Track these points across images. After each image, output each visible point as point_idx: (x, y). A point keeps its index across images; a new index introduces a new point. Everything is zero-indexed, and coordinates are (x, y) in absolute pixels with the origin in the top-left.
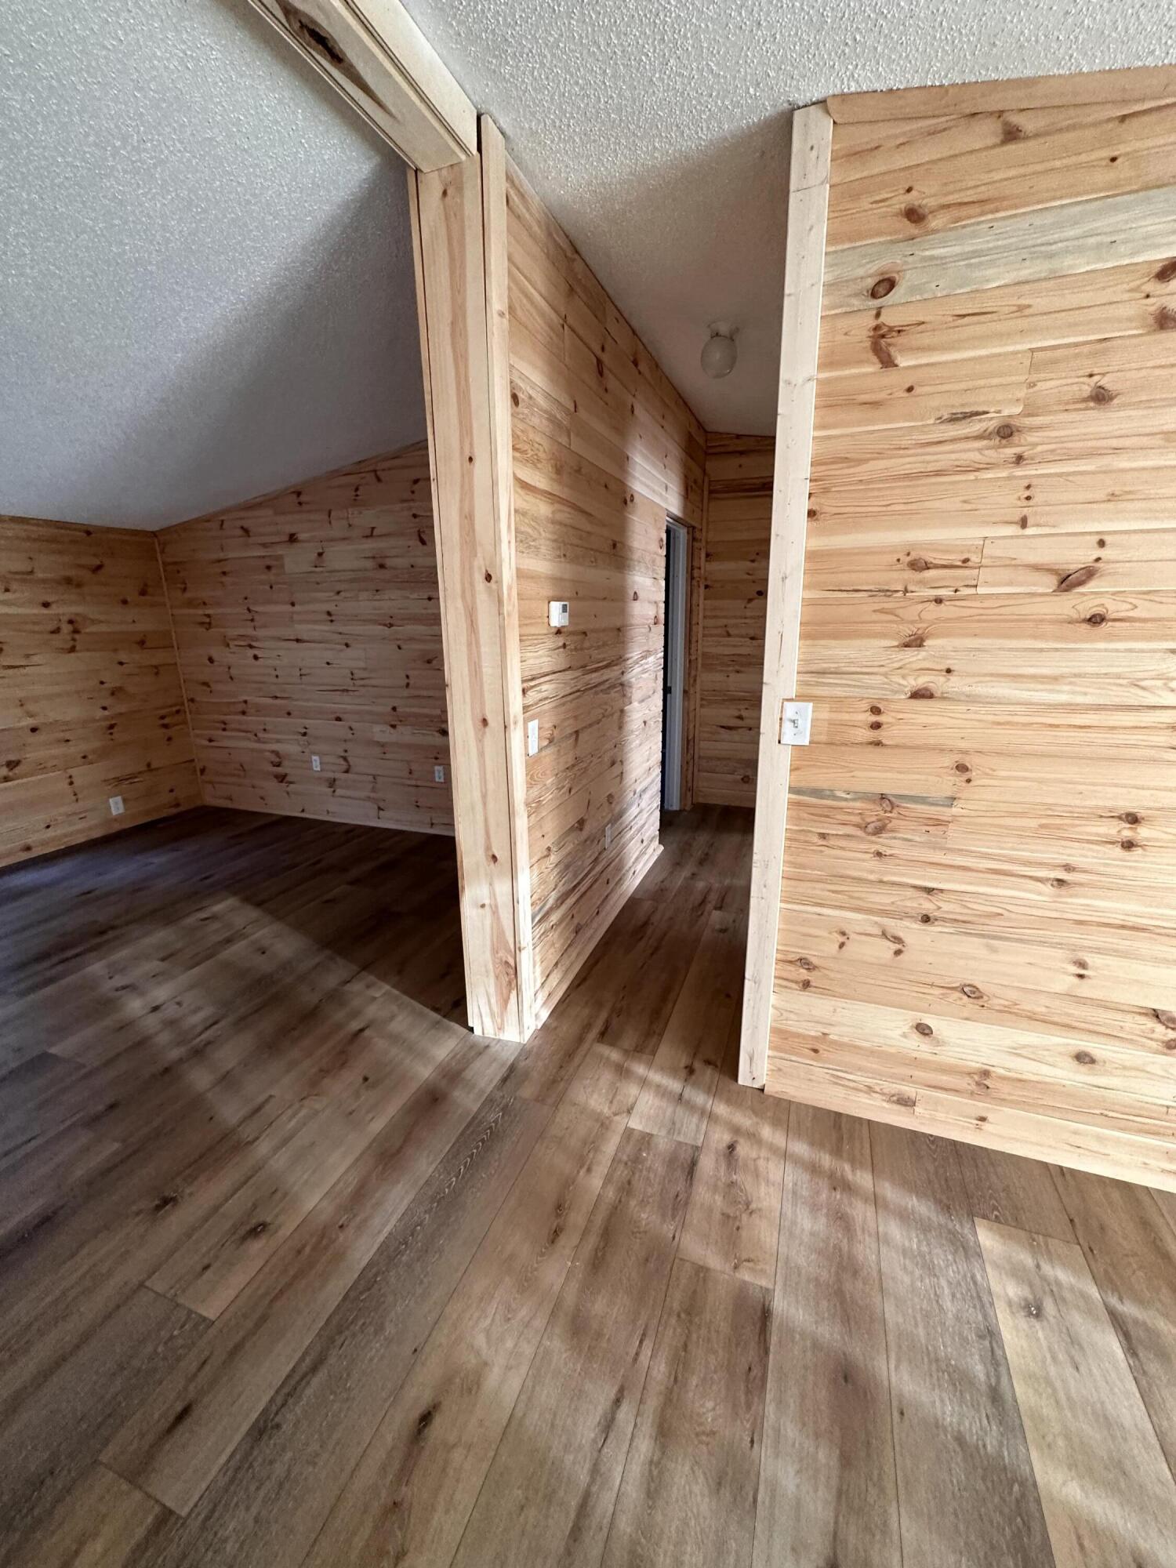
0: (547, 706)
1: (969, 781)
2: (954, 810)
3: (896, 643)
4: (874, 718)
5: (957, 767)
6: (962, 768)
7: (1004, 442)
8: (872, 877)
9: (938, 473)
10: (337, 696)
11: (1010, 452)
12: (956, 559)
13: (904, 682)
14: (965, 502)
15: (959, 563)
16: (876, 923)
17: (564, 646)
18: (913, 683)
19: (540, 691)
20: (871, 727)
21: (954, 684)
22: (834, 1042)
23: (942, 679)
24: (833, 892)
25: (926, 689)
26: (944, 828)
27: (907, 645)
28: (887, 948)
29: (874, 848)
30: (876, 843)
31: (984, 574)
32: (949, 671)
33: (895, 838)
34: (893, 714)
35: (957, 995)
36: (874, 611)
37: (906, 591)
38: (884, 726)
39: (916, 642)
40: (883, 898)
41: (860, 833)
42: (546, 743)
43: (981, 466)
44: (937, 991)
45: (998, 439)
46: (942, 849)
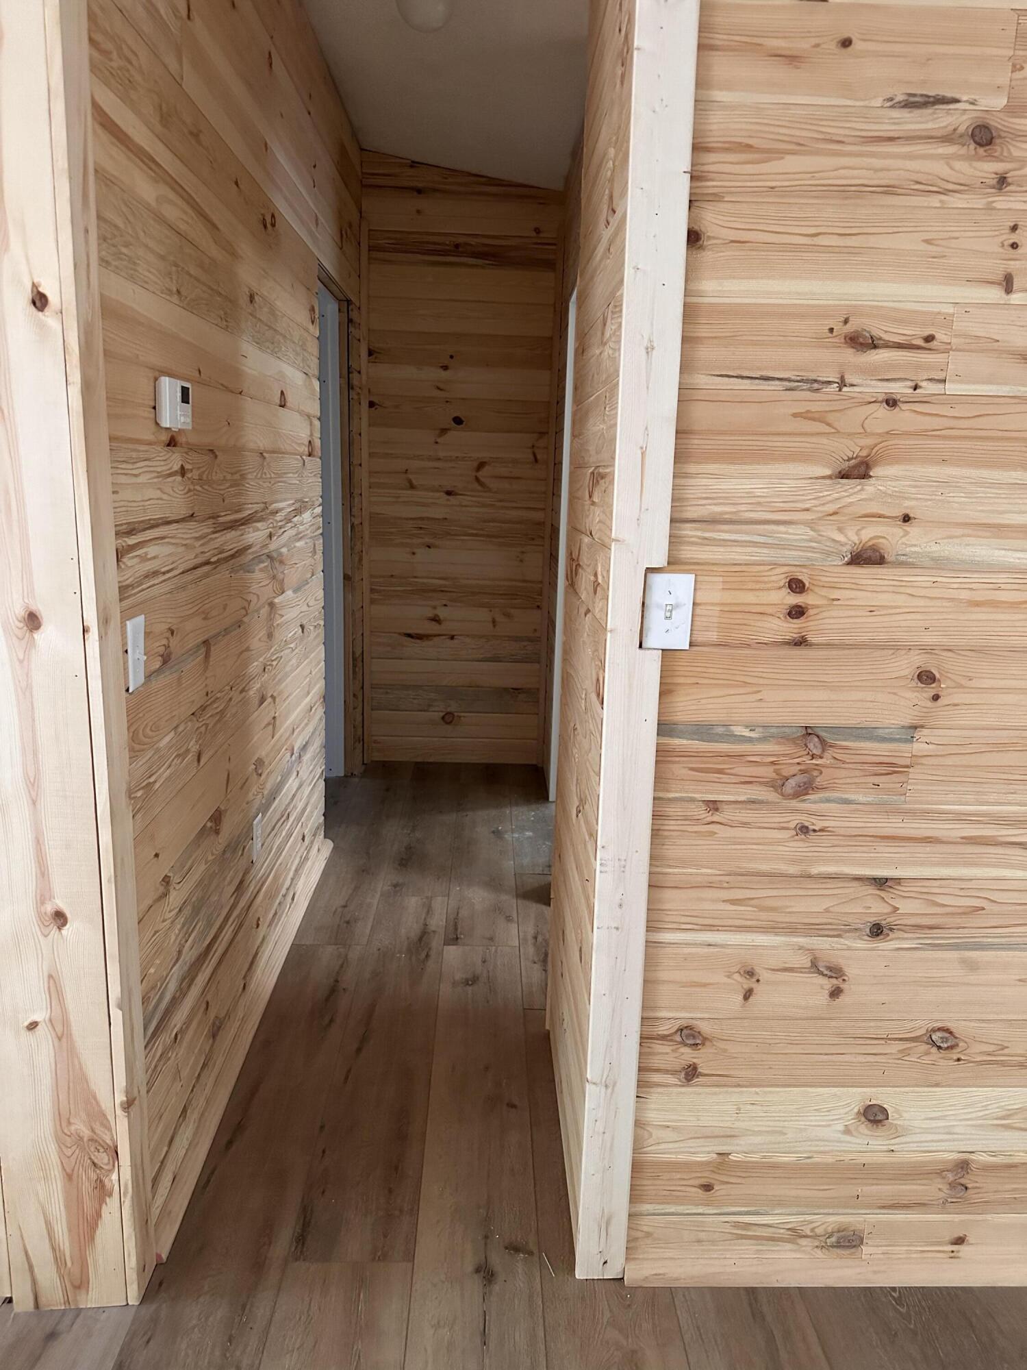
0: (158, 588)
1: (936, 698)
2: (918, 747)
3: (828, 472)
4: (794, 599)
5: (920, 677)
6: (926, 677)
7: (981, 151)
8: (792, 870)
9: (889, 190)
11: (990, 168)
12: (914, 333)
13: (840, 537)
14: (928, 242)
15: (921, 343)
16: (801, 948)
17: (183, 472)
18: (855, 539)
19: (144, 559)
20: (790, 614)
21: (914, 542)
22: (738, 1165)
23: (899, 532)
24: (733, 902)
25: (874, 549)
26: (901, 778)
27: (844, 475)
28: (816, 988)
29: (795, 820)
30: (797, 811)
31: (956, 362)
32: (906, 519)
33: (828, 801)
34: (823, 592)
35: (924, 1047)
36: (795, 415)
37: (842, 384)
38: (811, 612)
39: (858, 470)
40: (809, 905)
41: (771, 796)
42: (157, 664)
43: (951, 187)
44: (895, 1048)
45: (973, 146)
46: (899, 812)
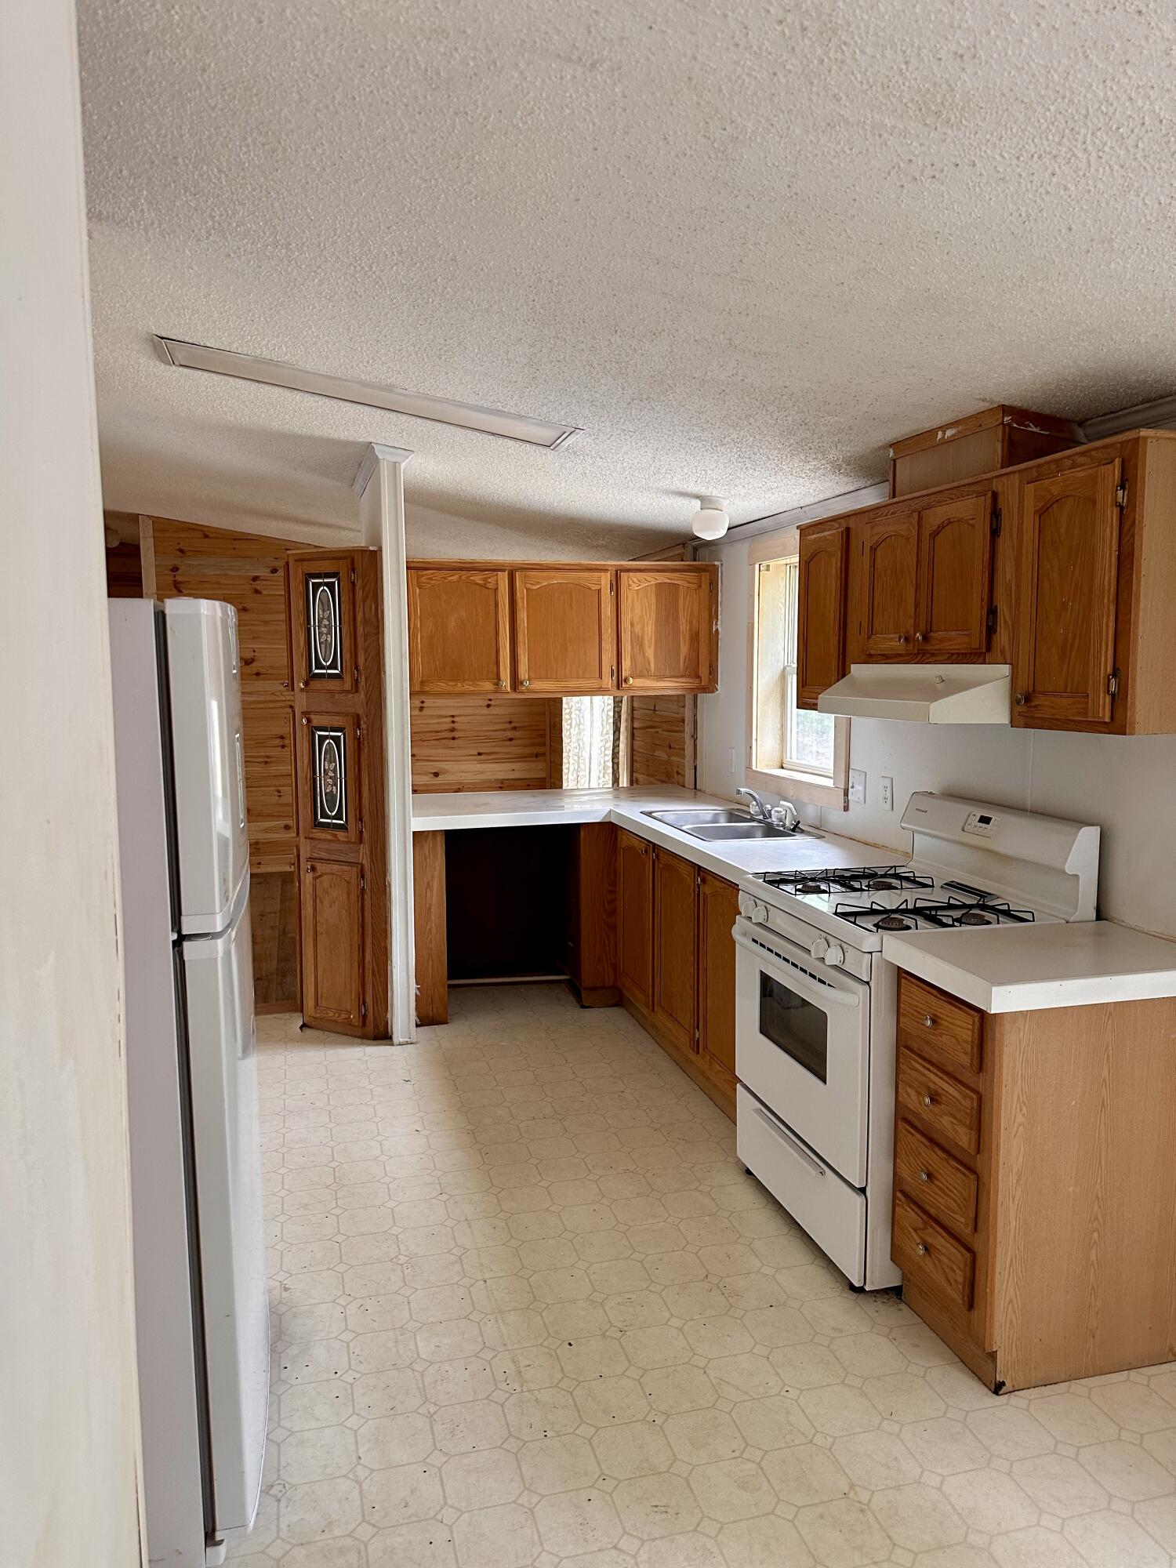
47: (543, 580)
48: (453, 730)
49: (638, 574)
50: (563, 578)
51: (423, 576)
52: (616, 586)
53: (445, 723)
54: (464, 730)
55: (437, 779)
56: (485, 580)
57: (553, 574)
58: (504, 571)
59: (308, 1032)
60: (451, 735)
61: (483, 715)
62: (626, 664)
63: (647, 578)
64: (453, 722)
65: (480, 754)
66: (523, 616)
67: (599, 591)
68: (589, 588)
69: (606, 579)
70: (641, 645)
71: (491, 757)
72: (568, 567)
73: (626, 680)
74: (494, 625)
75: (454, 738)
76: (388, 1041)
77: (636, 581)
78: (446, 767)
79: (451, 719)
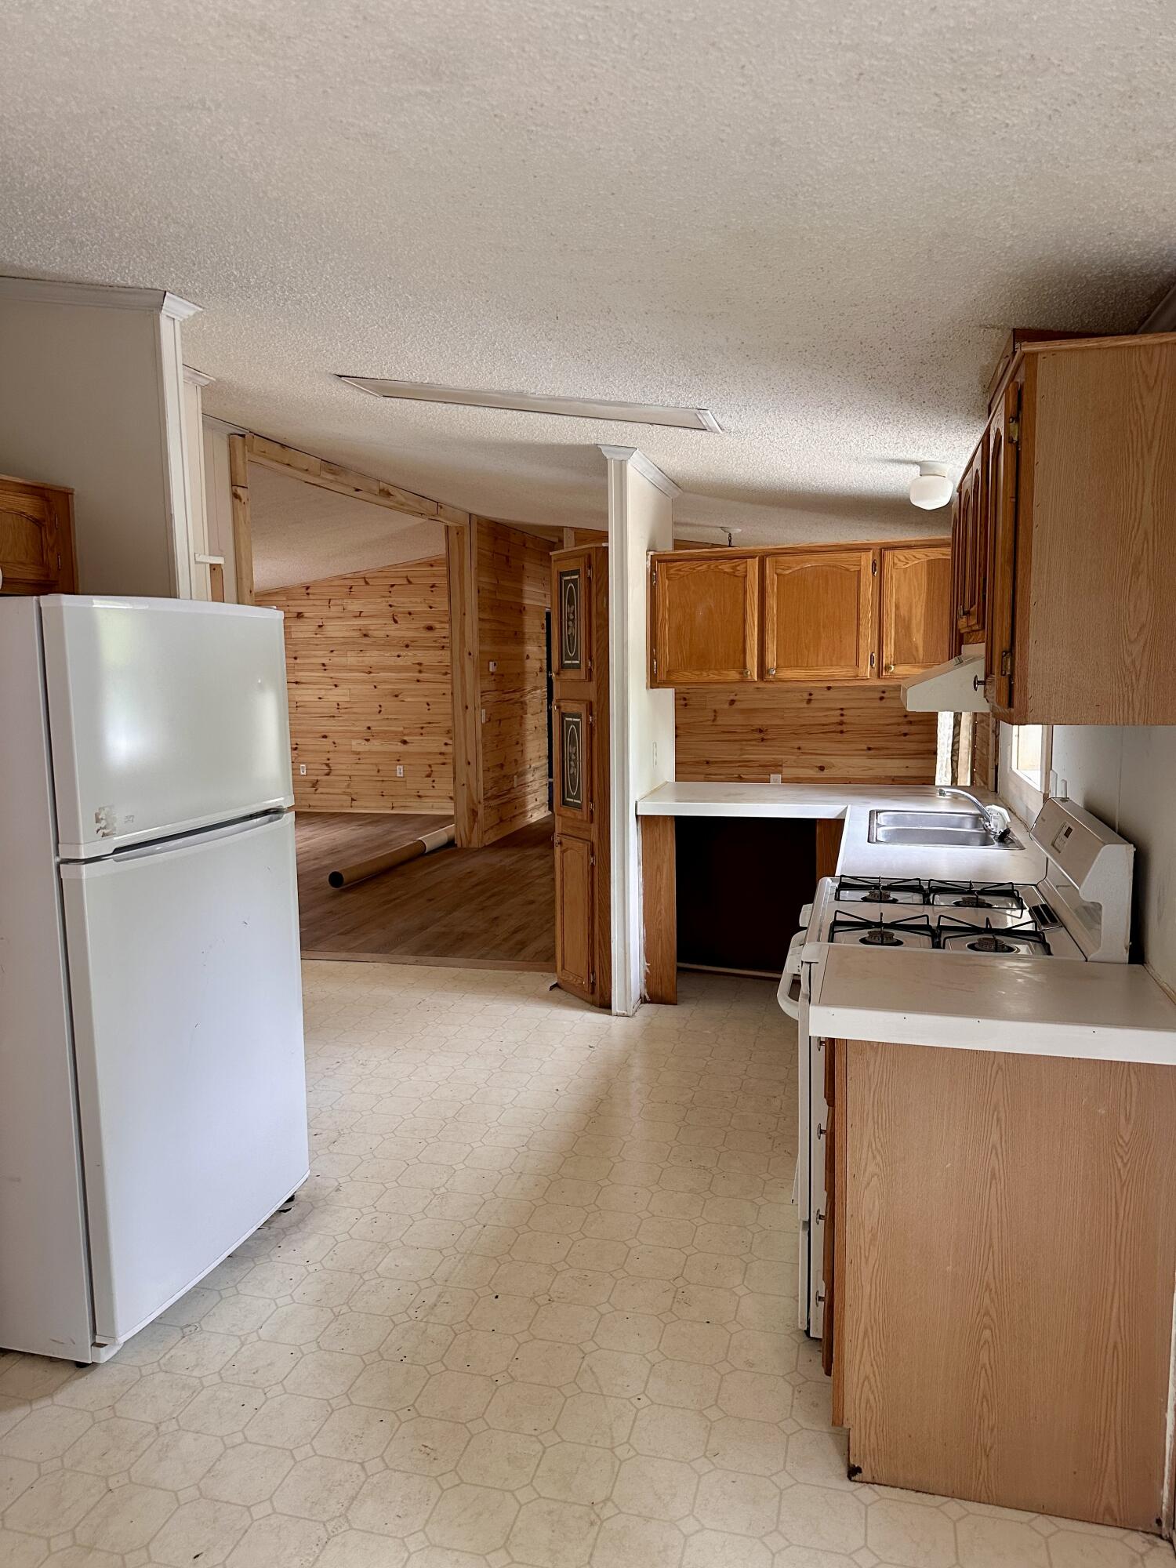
10: (324, 721)
17: (495, 680)
19: (486, 698)
42: (488, 720)
47: (794, 565)
48: (841, 723)
49: (907, 552)
50: (816, 561)
51: (672, 568)
52: (878, 566)
53: (833, 716)
54: (852, 724)
55: (822, 773)
56: (734, 568)
57: (807, 557)
58: (753, 557)
59: (556, 991)
60: (840, 728)
61: (874, 708)
62: (889, 650)
63: (917, 556)
64: (842, 715)
65: (869, 749)
66: (772, 602)
67: (859, 572)
68: (847, 570)
69: (867, 559)
70: (908, 628)
71: (882, 752)
72: (824, 549)
73: (888, 668)
74: (741, 615)
75: (842, 732)
76: (607, 1011)
77: (902, 558)
78: (832, 761)
79: (839, 712)
